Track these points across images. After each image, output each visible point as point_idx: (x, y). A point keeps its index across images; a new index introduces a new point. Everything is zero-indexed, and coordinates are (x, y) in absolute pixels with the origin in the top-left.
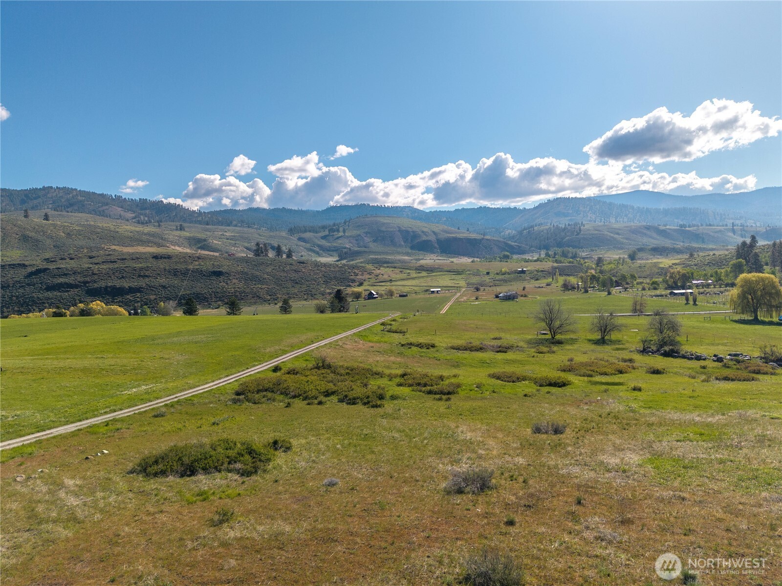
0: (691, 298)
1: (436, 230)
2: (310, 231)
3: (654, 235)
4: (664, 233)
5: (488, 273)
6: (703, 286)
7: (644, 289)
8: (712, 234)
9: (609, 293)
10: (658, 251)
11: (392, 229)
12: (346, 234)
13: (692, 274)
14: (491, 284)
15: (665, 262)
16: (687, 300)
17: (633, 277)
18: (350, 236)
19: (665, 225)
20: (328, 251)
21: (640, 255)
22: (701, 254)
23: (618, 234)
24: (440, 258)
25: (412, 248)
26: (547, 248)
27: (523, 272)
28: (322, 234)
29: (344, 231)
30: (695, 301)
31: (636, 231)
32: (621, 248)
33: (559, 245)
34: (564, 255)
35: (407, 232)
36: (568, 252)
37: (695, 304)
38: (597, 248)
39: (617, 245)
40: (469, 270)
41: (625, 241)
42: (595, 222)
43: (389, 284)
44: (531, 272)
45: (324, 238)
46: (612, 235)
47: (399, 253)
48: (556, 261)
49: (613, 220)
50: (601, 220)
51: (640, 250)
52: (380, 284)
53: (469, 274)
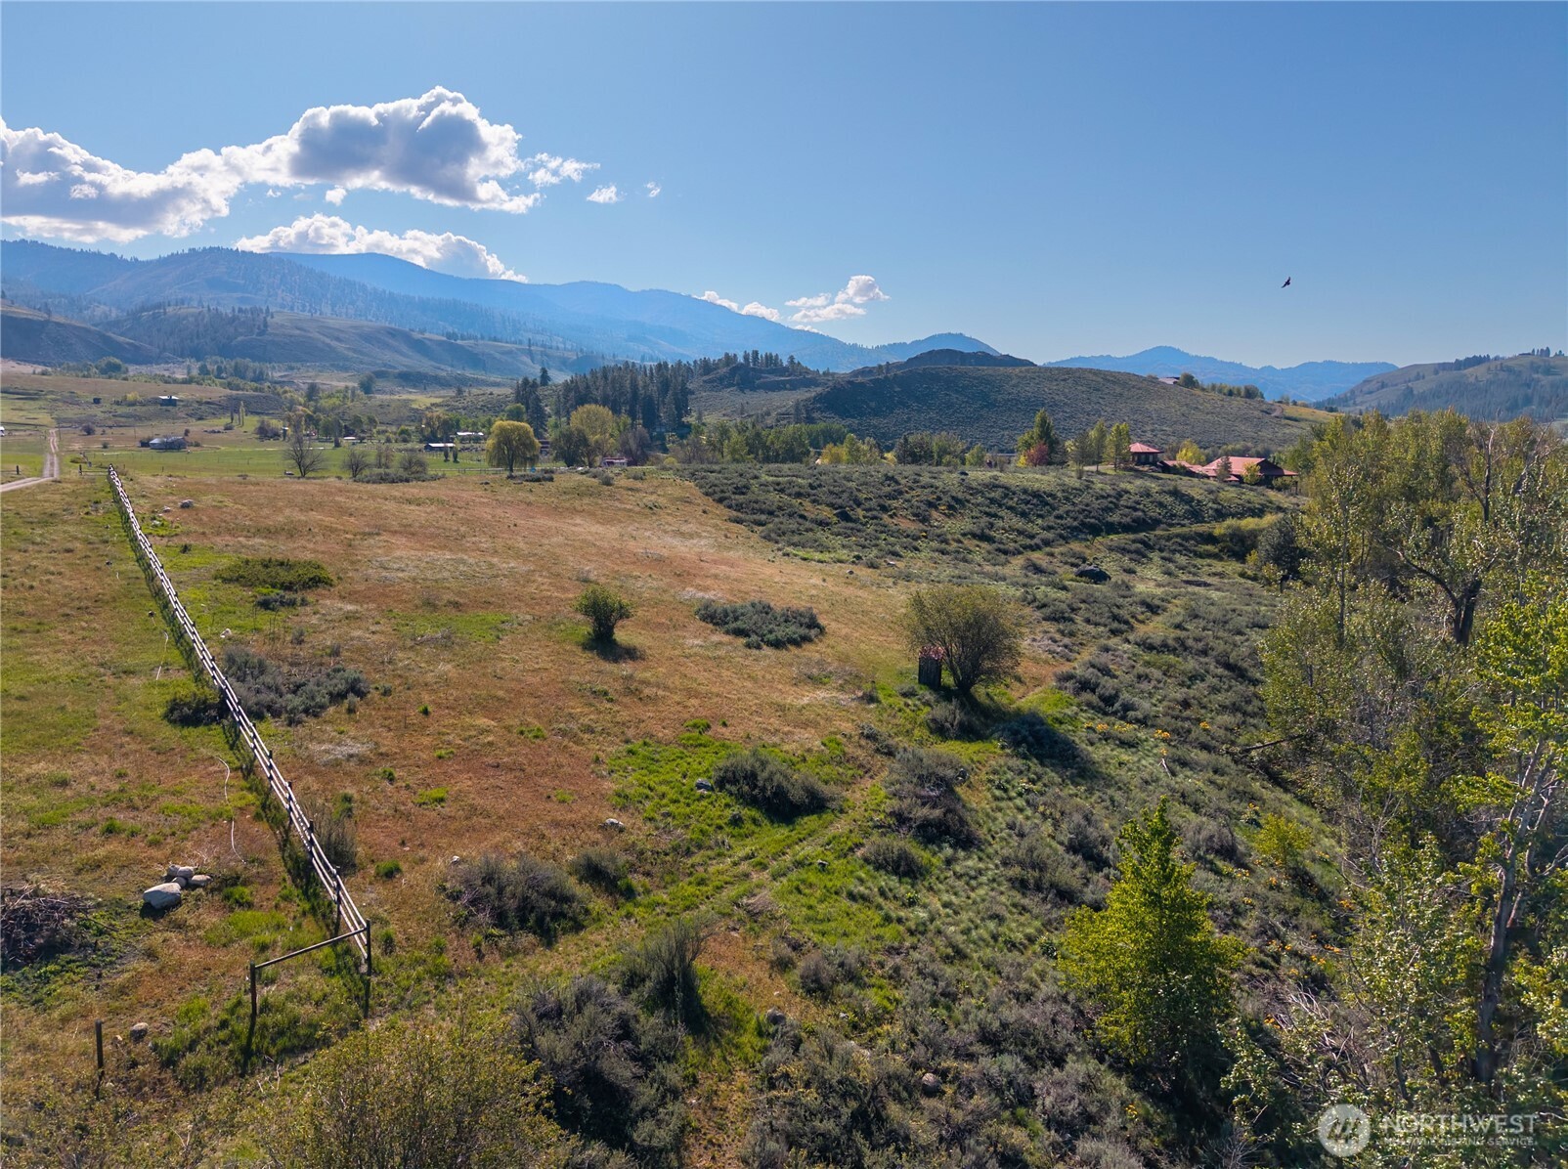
0: (451, 456)
3: (404, 349)
4: (420, 347)
5: (97, 401)
6: (470, 440)
7: (388, 440)
8: (498, 356)
9: (337, 445)
10: (412, 379)
13: (458, 421)
14: (110, 423)
15: (421, 400)
16: (447, 458)
17: (372, 421)
19: (422, 332)
21: (380, 384)
22: (475, 391)
23: (338, 339)
26: (197, 354)
27: (171, 402)
30: (457, 460)
31: (370, 337)
32: (346, 369)
33: (225, 351)
34: (239, 372)
36: (247, 368)
38: (299, 365)
39: (340, 364)
40: (52, 392)
41: (351, 354)
42: (292, 309)
44: (187, 404)
46: (328, 341)
48: (230, 386)
49: (327, 310)
50: (304, 306)
51: (380, 375)
53: (55, 400)
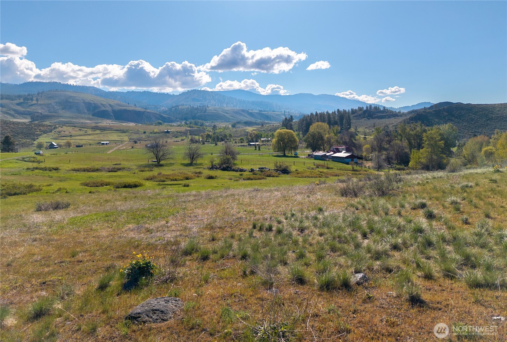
0: (257, 147)
1: (112, 103)
2: (7, 99)
3: (247, 115)
4: (251, 114)
5: (145, 133)
6: (265, 141)
7: (236, 143)
8: (274, 116)
9: (216, 145)
10: (248, 124)
11: (77, 101)
12: (39, 102)
13: (261, 135)
14: (146, 139)
15: (249, 129)
16: (256, 147)
17: (230, 136)
18: (42, 104)
19: (252, 110)
20: (22, 114)
21: (238, 125)
22: (268, 125)
23: (227, 113)
24: (114, 123)
25: (93, 115)
26: (186, 119)
27: (168, 132)
28: (18, 101)
29: (37, 100)
30: (259, 148)
31: (237, 112)
32: (229, 122)
33: (194, 118)
34: (196, 124)
35: (90, 104)
36: (198, 122)
37: (259, 150)
38: (215, 121)
39: (227, 120)
40: (132, 130)
41: (231, 117)
42: (215, 106)
43: (69, 138)
44: (173, 132)
45: (18, 104)
46: (224, 114)
47: (82, 118)
48: (190, 127)
49: (225, 106)
50: (219, 105)
51: (238, 123)
52: (62, 138)
53: (131, 133)
